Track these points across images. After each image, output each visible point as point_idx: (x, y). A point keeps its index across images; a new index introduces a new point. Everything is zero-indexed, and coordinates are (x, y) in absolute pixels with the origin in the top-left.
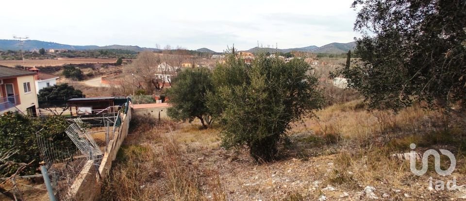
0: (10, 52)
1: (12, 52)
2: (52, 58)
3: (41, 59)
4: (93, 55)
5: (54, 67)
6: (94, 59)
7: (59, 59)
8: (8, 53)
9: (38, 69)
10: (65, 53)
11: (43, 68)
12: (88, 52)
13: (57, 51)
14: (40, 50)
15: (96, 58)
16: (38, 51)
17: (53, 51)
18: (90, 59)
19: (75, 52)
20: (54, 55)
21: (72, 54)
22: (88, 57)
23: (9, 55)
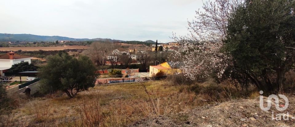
0: (42, 42)
1: (43, 42)
2: (61, 46)
3: (56, 46)
4: (83, 44)
5: (59, 51)
6: (83, 46)
7: (65, 46)
8: (40, 43)
9: (13, 53)
10: (68, 43)
11: (53, 51)
12: (81, 42)
13: (65, 42)
14: (56, 41)
15: (85, 46)
16: (55, 42)
17: (62, 42)
18: (81, 46)
19: (74, 42)
20: (63, 44)
21: (72, 44)
22: (80, 45)
23: (41, 44)
